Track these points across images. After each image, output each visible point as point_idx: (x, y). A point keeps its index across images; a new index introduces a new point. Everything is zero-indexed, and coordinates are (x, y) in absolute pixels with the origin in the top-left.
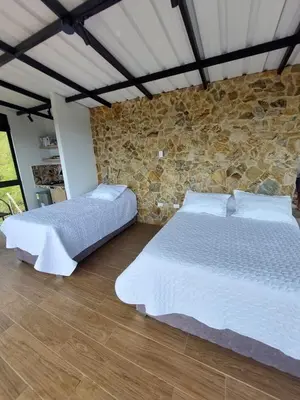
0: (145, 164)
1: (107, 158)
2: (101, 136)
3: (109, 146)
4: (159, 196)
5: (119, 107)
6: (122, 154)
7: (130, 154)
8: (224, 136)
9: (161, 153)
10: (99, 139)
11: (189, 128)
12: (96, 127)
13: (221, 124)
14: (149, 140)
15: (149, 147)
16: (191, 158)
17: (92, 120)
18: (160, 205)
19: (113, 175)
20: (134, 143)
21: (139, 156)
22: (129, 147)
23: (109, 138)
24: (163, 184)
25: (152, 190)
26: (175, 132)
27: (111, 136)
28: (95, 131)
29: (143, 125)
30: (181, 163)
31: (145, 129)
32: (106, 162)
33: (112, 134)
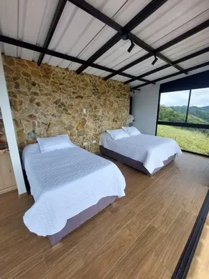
1: (33, 113)
3: (36, 101)
4: (84, 138)
5: (49, 69)
6: (52, 109)
7: (61, 109)
8: (112, 104)
9: (84, 110)
11: (99, 98)
13: (110, 99)
14: (77, 101)
15: (76, 106)
16: (100, 114)
20: (64, 101)
21: (69, 112)
22: (59, 104)
23: (36, 94)
24: (86, 130)
25: (79, 135)
26: (92, 98)
27: (39, 92)
28: (13, 82)
29: (72, 90)
30: (95, 116)
31: (74, 93)
32: (31, 116)
33: (41, 90)
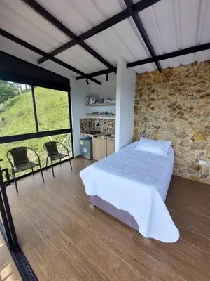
0: (191, 123)
1: (147, 116)
2: (145, 97)
3: (152, 106)
4: (202, 154)
5: (170, 72)
7: (175, 113)
10: (142, 100)
12: (140, 90)
14: (202, 101)
15: (199, 108)
17: (137, 84)
18: (201, 162)
19: (150, 131)
20: (181, 104)
21: (186, 116)
22: (174, 107)
23: (153, 99)
25: (194, 148)
27: (156, 97)
28: (139, 93)
29: (197, 88)
31: (198, 91)
32: (146, 119)
33: (158, 95)
